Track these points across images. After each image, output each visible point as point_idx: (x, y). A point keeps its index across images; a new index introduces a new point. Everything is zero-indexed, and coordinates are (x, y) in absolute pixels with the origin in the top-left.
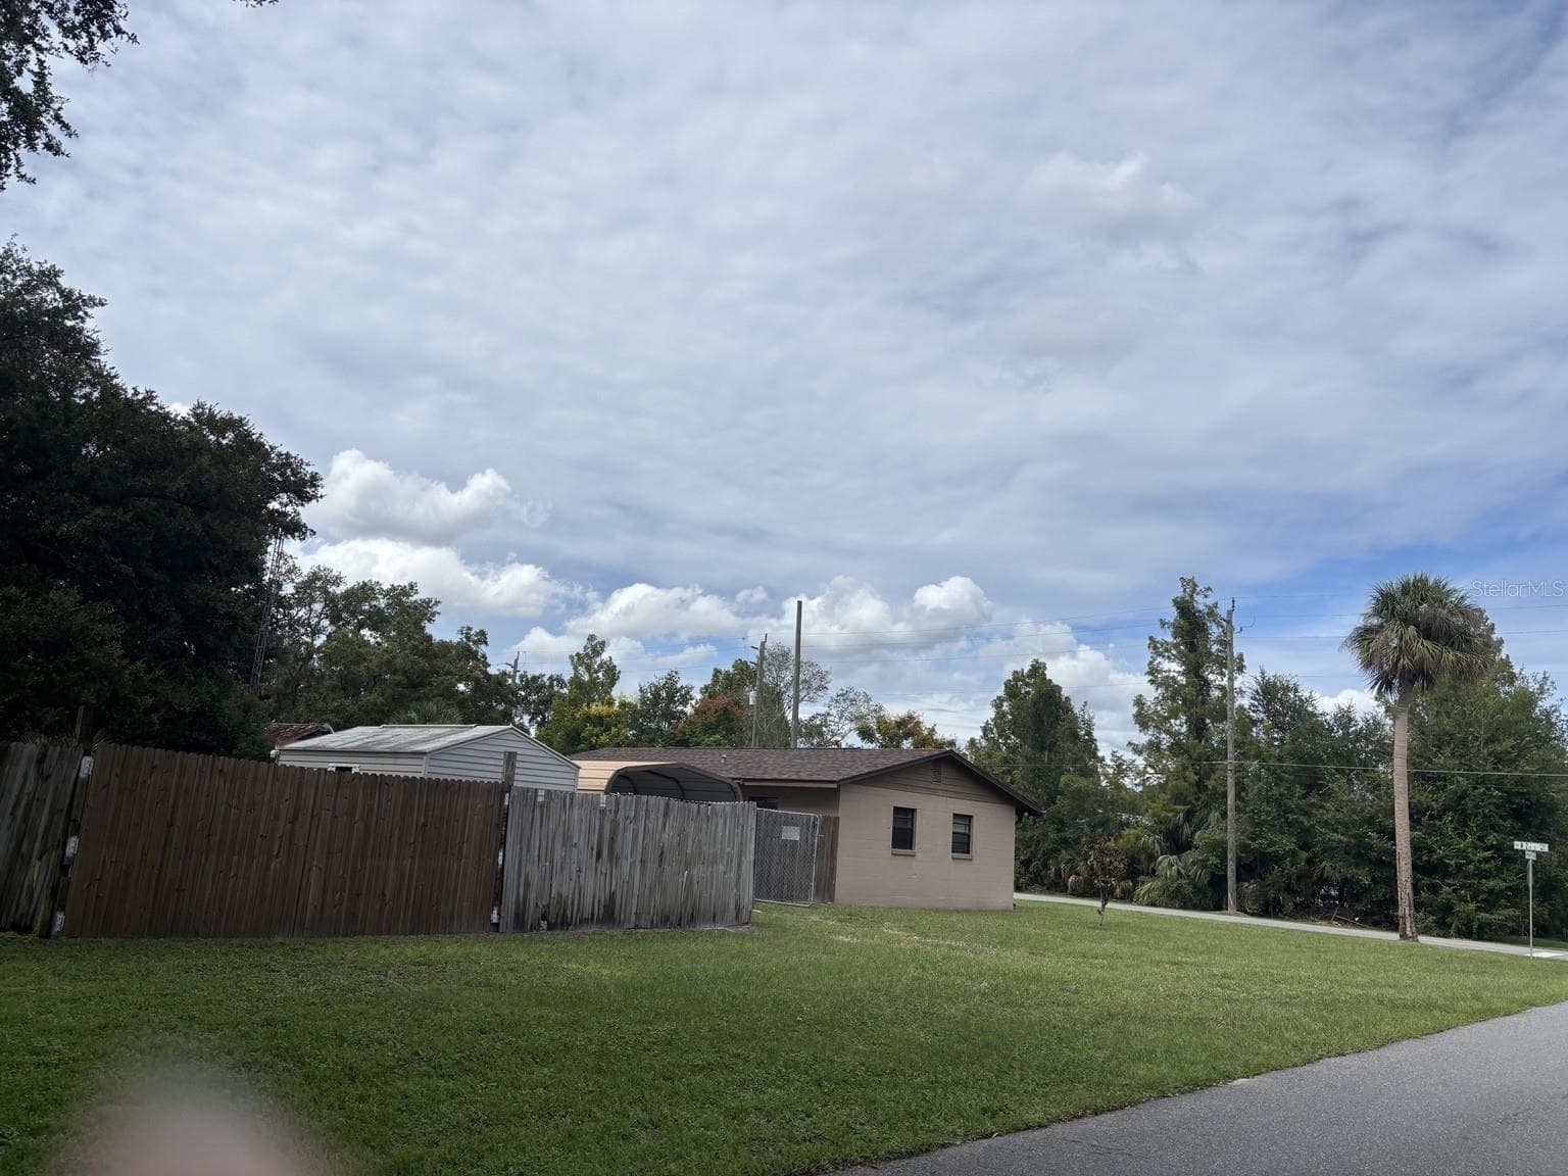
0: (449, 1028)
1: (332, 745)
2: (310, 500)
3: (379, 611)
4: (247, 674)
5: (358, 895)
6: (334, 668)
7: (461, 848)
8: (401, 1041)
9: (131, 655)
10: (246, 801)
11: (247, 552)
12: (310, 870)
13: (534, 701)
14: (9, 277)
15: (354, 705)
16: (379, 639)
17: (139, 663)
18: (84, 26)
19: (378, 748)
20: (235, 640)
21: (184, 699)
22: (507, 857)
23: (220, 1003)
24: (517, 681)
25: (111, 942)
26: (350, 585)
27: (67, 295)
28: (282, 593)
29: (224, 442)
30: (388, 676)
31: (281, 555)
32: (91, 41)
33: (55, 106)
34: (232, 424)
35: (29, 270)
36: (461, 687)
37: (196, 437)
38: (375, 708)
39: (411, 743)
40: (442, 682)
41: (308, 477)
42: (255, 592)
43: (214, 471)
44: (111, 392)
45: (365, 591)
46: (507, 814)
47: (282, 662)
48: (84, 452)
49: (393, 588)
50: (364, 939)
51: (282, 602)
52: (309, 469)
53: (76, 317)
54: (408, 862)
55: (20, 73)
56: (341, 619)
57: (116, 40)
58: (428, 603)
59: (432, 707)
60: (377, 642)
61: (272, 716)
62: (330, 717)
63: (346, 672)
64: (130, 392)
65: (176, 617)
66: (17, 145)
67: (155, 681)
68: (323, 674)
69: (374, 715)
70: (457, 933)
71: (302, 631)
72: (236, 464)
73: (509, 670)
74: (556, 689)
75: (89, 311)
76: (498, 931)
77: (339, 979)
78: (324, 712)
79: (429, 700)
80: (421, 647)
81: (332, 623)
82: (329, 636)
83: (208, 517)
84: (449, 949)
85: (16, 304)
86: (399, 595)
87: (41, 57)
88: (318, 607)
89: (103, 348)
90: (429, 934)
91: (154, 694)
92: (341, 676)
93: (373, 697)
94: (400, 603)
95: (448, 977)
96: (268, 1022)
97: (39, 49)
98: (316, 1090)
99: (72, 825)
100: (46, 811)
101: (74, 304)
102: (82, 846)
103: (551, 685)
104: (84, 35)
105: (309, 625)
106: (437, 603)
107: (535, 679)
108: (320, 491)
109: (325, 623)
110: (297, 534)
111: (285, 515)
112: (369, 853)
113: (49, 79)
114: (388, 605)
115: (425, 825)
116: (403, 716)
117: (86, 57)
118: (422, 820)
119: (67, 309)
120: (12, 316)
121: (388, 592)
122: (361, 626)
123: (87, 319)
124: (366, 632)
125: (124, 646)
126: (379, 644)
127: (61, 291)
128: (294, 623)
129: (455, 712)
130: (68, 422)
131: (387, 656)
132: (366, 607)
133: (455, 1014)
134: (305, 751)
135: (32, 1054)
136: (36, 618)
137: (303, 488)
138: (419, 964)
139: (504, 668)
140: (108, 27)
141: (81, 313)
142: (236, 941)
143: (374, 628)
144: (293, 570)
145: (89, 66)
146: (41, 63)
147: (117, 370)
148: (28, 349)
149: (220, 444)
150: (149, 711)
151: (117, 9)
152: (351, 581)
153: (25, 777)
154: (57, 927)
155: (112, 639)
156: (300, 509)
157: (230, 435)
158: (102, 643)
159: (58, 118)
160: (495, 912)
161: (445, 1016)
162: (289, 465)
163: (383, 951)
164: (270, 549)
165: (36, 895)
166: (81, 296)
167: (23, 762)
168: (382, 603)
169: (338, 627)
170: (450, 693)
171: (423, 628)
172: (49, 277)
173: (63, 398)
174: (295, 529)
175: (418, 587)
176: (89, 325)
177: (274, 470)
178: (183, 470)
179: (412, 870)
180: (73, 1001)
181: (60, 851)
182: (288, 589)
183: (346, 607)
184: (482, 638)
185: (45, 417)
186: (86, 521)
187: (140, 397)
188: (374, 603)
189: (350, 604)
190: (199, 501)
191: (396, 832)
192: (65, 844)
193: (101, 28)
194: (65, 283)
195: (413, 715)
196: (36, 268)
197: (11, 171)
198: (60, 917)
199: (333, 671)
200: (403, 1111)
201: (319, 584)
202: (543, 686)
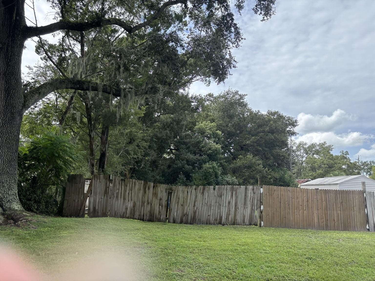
0: (361, 255)
1: (312, 183)
2: (296, 126)
3: (318, 150)
4: (289, 169)
5: (328, 220)
6: (309, 165)
7: (354, 209)
8: (348, 257)
9: (264, 167)
10: (295, 197)
11: (284, 141)
12: (314, 213)
13: (366, 169)
14: (230, 95)
15: (316, 174)
16: (319, 157)
17: (266, 168)
18: (236, 41)
19: (325, 183)
20: (285, 161)
21: (277, 175)
22: (368, 211)
23: (300, 243)
24: (360, 164)
25: (273, 228)
26: (309, 145)
27: (240, 96)
28: (293, 149)
29: (275, 117)
30: (323, 166)
31: (291, 140)
32: (238, 43)
33: (233, 58)
34: (275, 113)
35: (233, 93)
36: (344, 167)
37: (269, 118)
38: (321, 174)
39: (334, 181)
40: (338, 166)
41: (294, 121)
42: (287, 150)
43: (274, 124)
44: (251, 113)
45: (313, 146)
46: (366, 199)
47: (296, 165)
48: (248, 126)
49: (320, 144)
50: (331, 231)
51: (293, 151)
52: (294, 119)
53: (243, 99)
54: (339, 212)
55: (226, 55)
56: (308, 153)
57: (242, 41)
58: (330, 146)
59: (336, 172)
60: (318, 158)
61: (297, 178)
62: (310, 177)
63: (312, 166)
64: (255, 111)
65: (272, 158)
66: (228, 69)
67: (270, 172)
68: (306, 167)
69: (321, 176)
70: (357, 231)
71: (300, 157)
72: (278, 122)
73: (357, 161)
74: (372, 165)
75: (245, 97)
76: (369, 231)
77: (327, 240)
78: (308, 176)
79: (335, 171)
80: (330, 157)
81: (306, 154)
82: (306, 158)
83: (274, 134)
84: (355, 235)
85: (232, 100)
86: (322, 145)
87: (229, 50)
88: (302, 151)
89: (248, 104)
90: (349, 231)
91: (271, 175)
92: (311, 167)
93: (320, 171)
94: (322, 147)
95: (358, 242)
96: (312, 249)
97: (229, 49)
98: (328, 267)
99: (261, 203)
100: (256, 200)
101: (242, 97)
102: (264, 207)
103: (371, 164)
104: (236, 42)
105: (301, 155)
106: (332, 146)
107: (365, 162)
108: (298, 124)
109: (305, 155)
110: (294, 135)
111: (291, 131)
112: (328, 210)
113: (231, 54)
114: (320, 148)
115: (342, 202)
116: (329, 175)
117: (237, 47)
118: (341, 201)
119: (241, 98)
120: (232, 103)
121: (319, 145)
122: (313, 154)
123: (245, 99)
124: (315, 156)
125: (263, 165)
126: (319, 158)
127: (239, 95)
128: (297, 156)
129: (343, 173)
130: (245, 120)
131: (322, 161)
132: (314, 149)
133: (362, 252)
134: (306, 185)
135: (263, 250)
136: (246, 161)
137: (294, 124)
138: (348, 238)
139: (355, 160)
140: (240, 39)
141: (243, 98)
142: (300, 230)
143: (317, 154)
144: (295, 143)
145: (238, 48)
146: (229, 51)
147: (252, 108)
148: (235, 108)
149: (274, 118)
150: (270, 179)
151: (241, 35)
152: (309, 144)
153: (251, 193)
154: (262, 225)
155: (260, 164)
156: (294, 129)
157: (276, 116)
158: (259, 165)
159: (234, 61)
160: (367, 225)
161: (359, 252)
162: (289, 119)
163: (337, 235)
164: (289, 139)
165: (257, 218)
166: (243, 95)
167: (250, 190)
168: (318, 148)
169: (308, 155)
170: (340, 169)
171: (330, 153)
172: (237, 93)
173: (243, 116)
174: (293, 134)
175: (327, 143)
176: (245, 100)
177: (287, 121)
178: (268, 125)
179: (341, 214)
180: (269, 240)
181: (260, 209)
182: (294, 148)
183: (309, 150)
184: (347, 153)
185: (240, 121)
186: (251, 140)
187: (257, 112)
188: (316, 148)
189: (310, 149)
190: (272, 132)
191: (335, 204)
192: (261, 207)
193: (239, 40)
194: (239, 93)
195: (332, 175)
196: (234, 92)
197: (228, 74)
198: (262, 222)
199: (309, 166)
200: (353, 275)
201: (301, 146)
202: (368, 164)
